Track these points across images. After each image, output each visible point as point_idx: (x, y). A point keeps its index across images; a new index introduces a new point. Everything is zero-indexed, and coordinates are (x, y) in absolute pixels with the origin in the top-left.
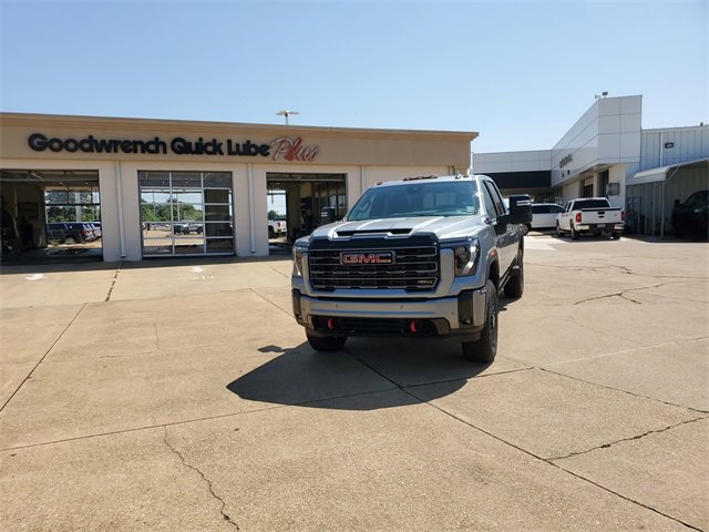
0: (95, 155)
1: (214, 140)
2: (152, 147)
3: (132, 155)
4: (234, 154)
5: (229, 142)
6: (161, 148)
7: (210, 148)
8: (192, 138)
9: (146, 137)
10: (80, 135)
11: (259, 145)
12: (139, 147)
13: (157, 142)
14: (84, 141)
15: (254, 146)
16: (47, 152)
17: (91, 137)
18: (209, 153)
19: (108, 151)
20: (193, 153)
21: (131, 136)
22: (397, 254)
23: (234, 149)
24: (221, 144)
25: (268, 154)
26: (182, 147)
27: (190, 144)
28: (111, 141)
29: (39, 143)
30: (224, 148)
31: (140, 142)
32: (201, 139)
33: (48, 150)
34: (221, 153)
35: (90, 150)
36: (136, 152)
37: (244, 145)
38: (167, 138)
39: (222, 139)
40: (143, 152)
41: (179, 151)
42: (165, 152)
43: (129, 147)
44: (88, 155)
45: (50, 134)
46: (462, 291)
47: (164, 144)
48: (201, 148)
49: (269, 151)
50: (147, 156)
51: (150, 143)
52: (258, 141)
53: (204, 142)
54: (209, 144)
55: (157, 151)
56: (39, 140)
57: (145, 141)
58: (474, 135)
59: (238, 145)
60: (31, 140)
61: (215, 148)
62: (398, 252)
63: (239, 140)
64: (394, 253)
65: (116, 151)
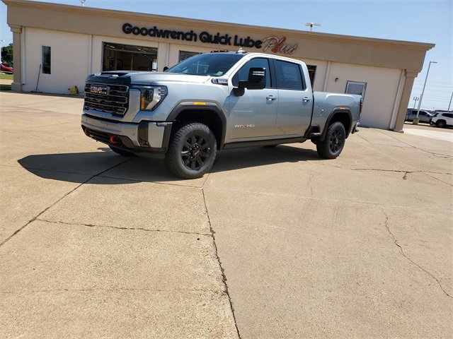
0: (156, 38)
1: (227, 35)
2: (188, 37)
3: (176, 41)
4: (238, 45)
5: (236, 37)
6: (193, 37)
7: (223, 40)
8: (213, 33)
9: (185, 30)
10: (149, 26)
11: (255, 40)
12: (181, 36)
13: (192, 33)
14: (151, 30)
15: (252, 41)
16: (131, 35)
17: (155, 27)
18: (222, 43)
19: (163, 37)
20: (212, 42)
21: (177, 29)
22: (111, 89)
23: (238, 41)
24: (230, 38)
25: (260, 47)
26: (206, 38)
27: (211, 36)
28: (165, 31)
29: (128, 29)
30: (232, 41)
31: (182, 33)
32: (218, 34)
33: (132, 33)
34: (230, 44)
35: (153, 35)
36: (179, 39)
37: (245, 40)
38: (198, 32)
39: (232, 35)
40: (183, 39)
41: (204, 40)
42: (195, 40)
43: (175, 35)
44: (152, 38)
45: (134, 24)
46: (142, 121)
47: (195, 35)
48: (217, 40)
49: (261, 45)
50: (185, 41)
51: (187, 34)
52: (255, 38)
53: (220, 36)
54: (223, 37)
55: (190, 40)
56: (127, 27)
57: (185, 32)
58: (431, 46)
59: (241, 39)
60: (124, 26)
61: (227, 40)
62: (112, 88)
63: (243, 36)
64: (109, 88)
65: (168, 37)
